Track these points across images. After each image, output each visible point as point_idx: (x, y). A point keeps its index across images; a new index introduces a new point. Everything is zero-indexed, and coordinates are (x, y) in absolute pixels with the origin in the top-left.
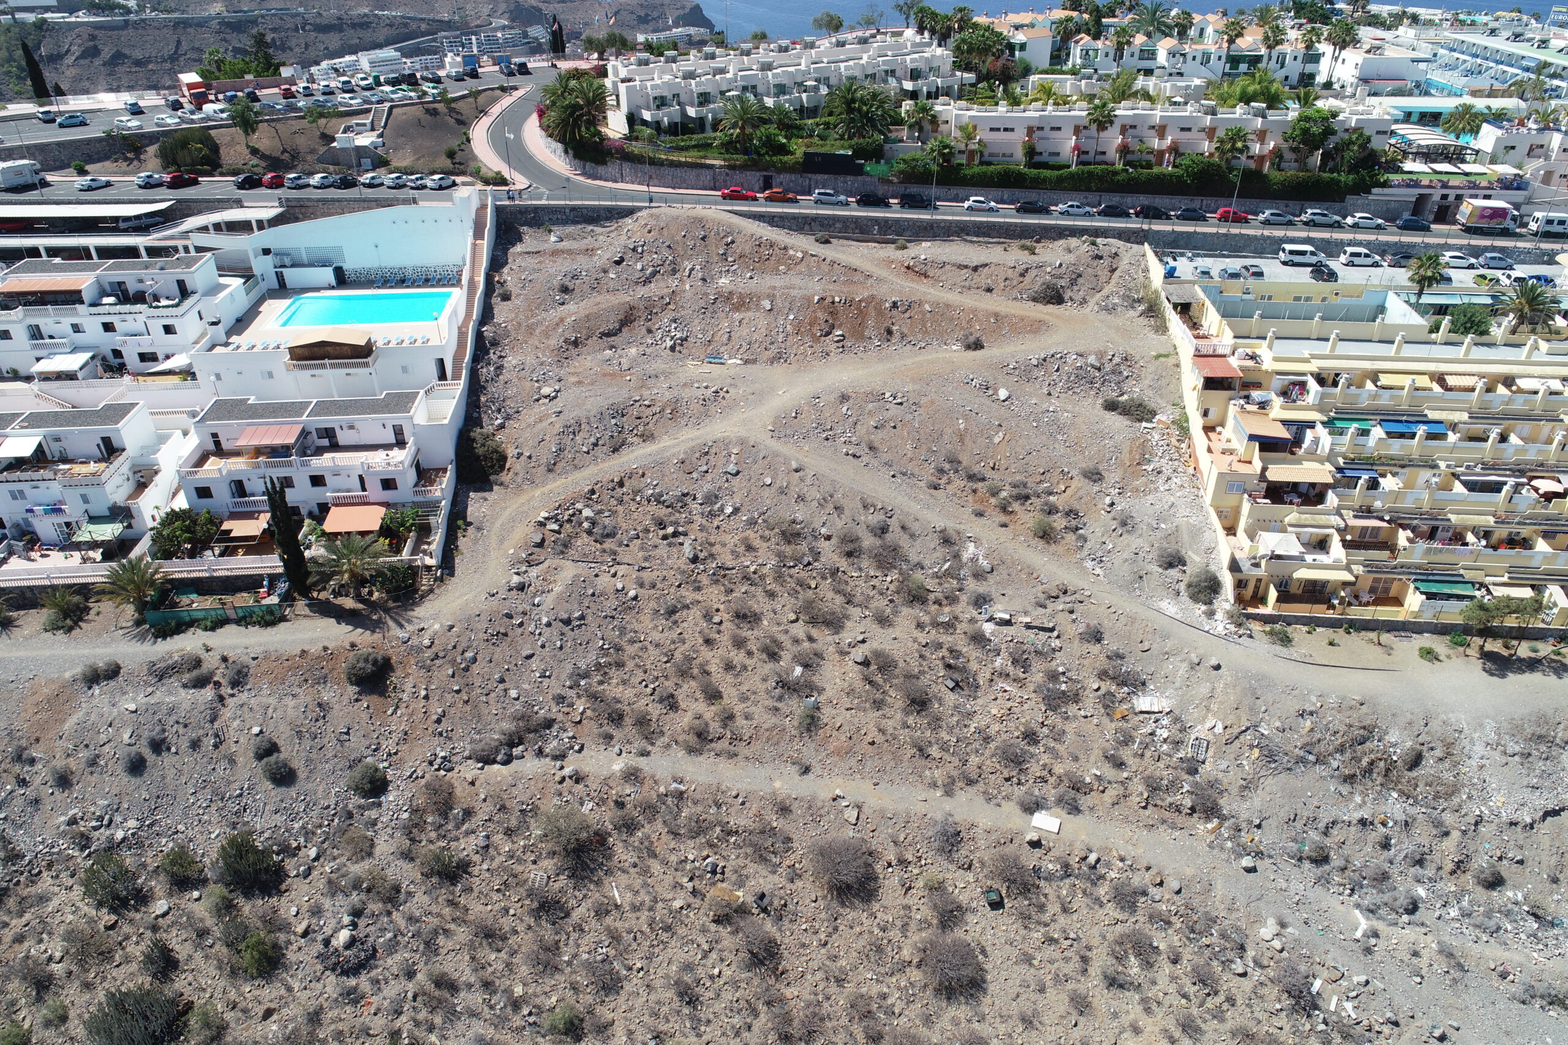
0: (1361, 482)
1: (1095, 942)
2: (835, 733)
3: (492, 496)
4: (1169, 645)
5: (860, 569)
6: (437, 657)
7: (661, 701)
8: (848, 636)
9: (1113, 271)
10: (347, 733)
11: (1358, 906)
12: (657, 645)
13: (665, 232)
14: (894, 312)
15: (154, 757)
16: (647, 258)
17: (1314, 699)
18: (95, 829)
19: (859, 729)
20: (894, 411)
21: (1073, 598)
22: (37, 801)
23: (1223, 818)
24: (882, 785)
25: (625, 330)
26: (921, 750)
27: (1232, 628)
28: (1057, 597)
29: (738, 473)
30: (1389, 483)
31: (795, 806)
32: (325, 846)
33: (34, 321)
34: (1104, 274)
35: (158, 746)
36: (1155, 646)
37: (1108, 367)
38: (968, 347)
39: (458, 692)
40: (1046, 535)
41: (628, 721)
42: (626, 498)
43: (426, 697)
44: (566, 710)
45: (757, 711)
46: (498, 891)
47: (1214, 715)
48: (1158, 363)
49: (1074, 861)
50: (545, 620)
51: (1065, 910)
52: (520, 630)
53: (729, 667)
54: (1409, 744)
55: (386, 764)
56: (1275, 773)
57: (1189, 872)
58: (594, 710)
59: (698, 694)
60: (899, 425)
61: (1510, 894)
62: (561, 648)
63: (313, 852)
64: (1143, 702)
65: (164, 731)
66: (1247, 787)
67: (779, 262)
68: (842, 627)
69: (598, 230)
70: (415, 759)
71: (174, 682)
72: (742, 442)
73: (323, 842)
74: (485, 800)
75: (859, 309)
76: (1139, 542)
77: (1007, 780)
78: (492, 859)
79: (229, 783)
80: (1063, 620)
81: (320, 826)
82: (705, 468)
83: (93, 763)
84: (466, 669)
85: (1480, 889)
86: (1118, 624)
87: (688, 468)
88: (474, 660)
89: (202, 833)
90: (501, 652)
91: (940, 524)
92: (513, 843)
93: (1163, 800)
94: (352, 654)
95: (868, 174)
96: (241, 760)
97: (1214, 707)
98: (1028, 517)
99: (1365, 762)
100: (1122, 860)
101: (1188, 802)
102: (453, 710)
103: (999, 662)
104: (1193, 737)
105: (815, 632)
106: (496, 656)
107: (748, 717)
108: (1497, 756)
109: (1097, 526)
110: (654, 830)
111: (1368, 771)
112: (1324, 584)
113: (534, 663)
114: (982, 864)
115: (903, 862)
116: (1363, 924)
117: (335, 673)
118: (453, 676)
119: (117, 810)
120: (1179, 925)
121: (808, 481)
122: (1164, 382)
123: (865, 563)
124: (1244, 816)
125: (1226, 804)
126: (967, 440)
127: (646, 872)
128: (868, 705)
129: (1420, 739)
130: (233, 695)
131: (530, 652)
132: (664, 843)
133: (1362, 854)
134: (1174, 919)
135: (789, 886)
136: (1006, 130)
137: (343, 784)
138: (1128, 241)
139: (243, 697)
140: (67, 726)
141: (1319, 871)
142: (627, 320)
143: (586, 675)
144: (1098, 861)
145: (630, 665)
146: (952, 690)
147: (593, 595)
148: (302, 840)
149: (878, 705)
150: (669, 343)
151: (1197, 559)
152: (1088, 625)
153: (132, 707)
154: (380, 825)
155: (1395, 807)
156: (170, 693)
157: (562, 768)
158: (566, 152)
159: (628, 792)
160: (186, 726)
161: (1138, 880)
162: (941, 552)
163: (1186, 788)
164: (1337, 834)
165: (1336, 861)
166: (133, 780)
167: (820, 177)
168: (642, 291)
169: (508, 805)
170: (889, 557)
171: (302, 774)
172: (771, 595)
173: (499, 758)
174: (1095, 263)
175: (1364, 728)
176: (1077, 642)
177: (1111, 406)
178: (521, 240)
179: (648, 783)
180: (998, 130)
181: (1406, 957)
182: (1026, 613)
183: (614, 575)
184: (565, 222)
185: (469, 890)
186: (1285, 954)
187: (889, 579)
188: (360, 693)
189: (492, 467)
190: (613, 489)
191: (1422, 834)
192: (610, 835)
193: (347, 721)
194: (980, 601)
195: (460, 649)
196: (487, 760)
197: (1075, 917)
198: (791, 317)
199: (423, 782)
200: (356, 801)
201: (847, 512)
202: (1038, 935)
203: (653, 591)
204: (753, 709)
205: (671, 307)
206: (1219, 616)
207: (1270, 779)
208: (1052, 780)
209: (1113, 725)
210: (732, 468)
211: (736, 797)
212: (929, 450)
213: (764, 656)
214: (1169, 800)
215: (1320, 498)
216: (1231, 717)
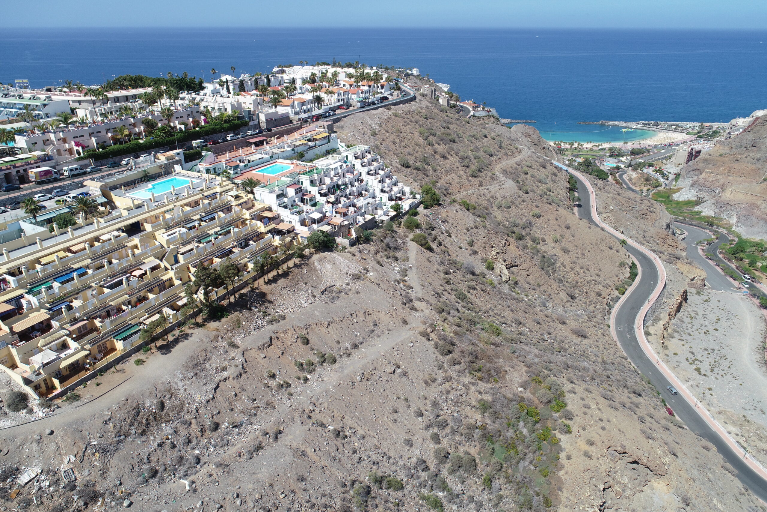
0: (63, 309)
4: (18, 441)
11: (180, 478)
17: (106, 413)
23: (102, 495)
27: (47, 410)
30: (76, 304)
36: (10, 447)
47: (66, 455)
54: (155, 401)
56: (112, 456)
61: (223, 426)
64: (24, 479)
66: (104, 472)
85: (214, 433)
97: (63, 451)
99: (144, 422)
101: (81, 503)
104: (62, 473)
108: (187, 382)
111: (148, 424)
112: (76, 363)
116: (186, 482)
124: (111, 485)
125: (99, 488)
129: (158, 396)
133: (168, 457)
141: (157, 479)
155: (167, 429)
163: (75, 498)
164: (154, 458)
165: (160, 469)
175: (135, 408)
181: (208, 480)
191: (183, 431)
206: (36, 409)
207: (112, 461)
209: (15, 503)
215: (50, 327)
216: (75, 449)
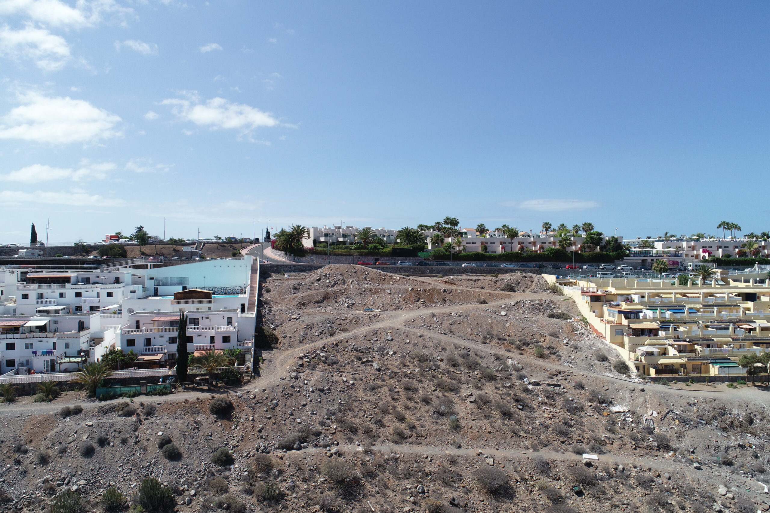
0: (671, 329)
1: (639, 504)
2: (469, 430)
3: (273, 352)
4: (617, 386)
5: (461, 371)
6: (258, 402)
7: (376, 423)
8: (464, 393)
9: (532, 282)
10: (211, 436)
11: (758, 480)
12: (369, 401)
13: (338, 270)
14: (445, 293)
15: (99, 448)
16: (331, 278)
17: (693, 399)
18: (59, 485)
19: (481, 428)
20: (457, 318)
21: (565, 374)
22: (25, 472)
23: (675, 451)
24: (500, 450)
25: (325, 301)
26: (515, 433)
27: (642, 380)
28: (557, 375)
29: (392, 340)
30: (682, 329)
31: (459, 459)
32: (199, 489)
33: (40, 291)
34: (529, 283)
35: (103, 442)
36: (610, 387)
37: (545, 305)
38: (481, 303)
39: (270, 418)
40: (541, 356)
41: (360, 432)
42: (340, 350)
43: (253, 420)
44: (326, 428)
45: (427, 424)
46: (303, 507)
47: (651, 409)
48: (565, 302)
49: (612, 471)
50: (311, 390)
51: (616, 493)
52: (299, 394)
53: (407, 408)
54: (744, 414)
55: (232, 451)
56: (690, 429)
57: (671, 469)
58: (341, 427)
59: (394, 420)
60: (461, 323)
62: (320, 402)
63: (193, 492)
64: (614, 409)
65: (107, 435)
66: (679, 436)
67: (389, 281)
68: (459, 391)
69: (305, 274)
70: (249, 448)
71: (114, 414)
72: (392, 328)
73: (198, 487)
74: (289, 466)
75: (429, 292)
76: (585, 354)
77: (563, 442)
78: (297, 493)
79: (143, 460)
80: (563, 383)
81: (196, 480)
82: (376, 339)
83: (63, 451)
84: (273, 409)
86: (590, 381)
87: (368, 339)
88: (277, 405)
89: (125, 485)
90: (290, 402)
91: (493, 352)
92: (308, 485)
93: (643, 445)
94: (213, 401)
95: (419, 257)
96: (150, 449)
97: (649, 406)
98: (531, 350)
99: (728, 422)
100: (635, 467)
101: (655, 444)
102: (267, 427)
103: (540, 399)
104: (644, 419)
105: (446, 394)
106: (288, 404)
107: (422, 426)
109: (564, 351)
110: (386, 476)
111: (732, 426)
112: (673, 365)
113: (307, 408)
114: (566, 477)
115: (524, 480)
116: (765, 487)
117: (204, 410)
118: (267, 411)
119: (74, 476)
120: (677, 493)
121: (427, 340)
122: (570, 308)
123: (462, 369)
124: (685, 448)
125: (673, 445)
126: (494, 326)
127: (385, 495)
128: (482, 418)
129: (748, 411)
130: (147, 419)
131: (305, 403)
132: (392, 482)
133: (748, 461)
134: (673, 491)
135: (466, 496)
136: (473, 243)
137: (209, 460)
138: (534, 273)
139: (153, 420)
140: (49, 434)
141: (732, 468)
142: (326, 298)
143: (334, 414)
144: (624, 469)
145: (356, 410)
146: (522, 410)
147: (333, 382)
148: (186, 486)
149: (487, 417)
150: (346, 305)
151: (614, 359)
152: (576, 382)
153: (90, 423)
154: (230, 479)
155: (752, 440)
156: (111, 419)
157: (330, 450)
158: (286, 254)
159: (368, 459)
160: (120, 433)
161: (647, 475)
162: (497, 363)
163: (651, 439)
164: (731, 452)
165: (737, 464)
166: (86, 460)
167: (399, 258)
168: (329, 289)
169: (302, 467)
170: (472, 366)
171: (185, 456)
172: (421, 381)
173: (295, 446)
174: (524, 279)
175: (720, 409)
176: (573, 390)
177: (552, 316)
178: (271, 277)
179: (378, 455)
180: (470, 243)
182: (545, 381)
183: (341, 376)
184: (290, 271)
185: (285, 507)
186: (736, 500)
187: (476, 373)
188: (217, 418)
189: (272, 341)
190: (333, 347)
192: (361, 480)
193: (211, 430)
194: (522, 378)
195: (269, 399)
196: (288, 447)
197: (623, 495)
198: (400, 295)
199: (255, 458)
200: (215, 468)
201: (448, 350)
202: (607, 504)
203: (361, 382)
204: (425, 423)
205: (345, 293)
206: (633, 377)
207: (689, 432)
208: (585, 441)
209: (605, 418)
210: (389, 338)
211: (427, 458)
212: (478, 330)
213: (424, 403)
214: (645, 444)
215: (656, 335)
216: (658, 408)
